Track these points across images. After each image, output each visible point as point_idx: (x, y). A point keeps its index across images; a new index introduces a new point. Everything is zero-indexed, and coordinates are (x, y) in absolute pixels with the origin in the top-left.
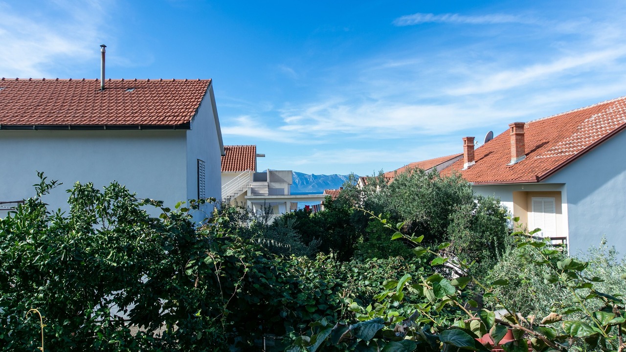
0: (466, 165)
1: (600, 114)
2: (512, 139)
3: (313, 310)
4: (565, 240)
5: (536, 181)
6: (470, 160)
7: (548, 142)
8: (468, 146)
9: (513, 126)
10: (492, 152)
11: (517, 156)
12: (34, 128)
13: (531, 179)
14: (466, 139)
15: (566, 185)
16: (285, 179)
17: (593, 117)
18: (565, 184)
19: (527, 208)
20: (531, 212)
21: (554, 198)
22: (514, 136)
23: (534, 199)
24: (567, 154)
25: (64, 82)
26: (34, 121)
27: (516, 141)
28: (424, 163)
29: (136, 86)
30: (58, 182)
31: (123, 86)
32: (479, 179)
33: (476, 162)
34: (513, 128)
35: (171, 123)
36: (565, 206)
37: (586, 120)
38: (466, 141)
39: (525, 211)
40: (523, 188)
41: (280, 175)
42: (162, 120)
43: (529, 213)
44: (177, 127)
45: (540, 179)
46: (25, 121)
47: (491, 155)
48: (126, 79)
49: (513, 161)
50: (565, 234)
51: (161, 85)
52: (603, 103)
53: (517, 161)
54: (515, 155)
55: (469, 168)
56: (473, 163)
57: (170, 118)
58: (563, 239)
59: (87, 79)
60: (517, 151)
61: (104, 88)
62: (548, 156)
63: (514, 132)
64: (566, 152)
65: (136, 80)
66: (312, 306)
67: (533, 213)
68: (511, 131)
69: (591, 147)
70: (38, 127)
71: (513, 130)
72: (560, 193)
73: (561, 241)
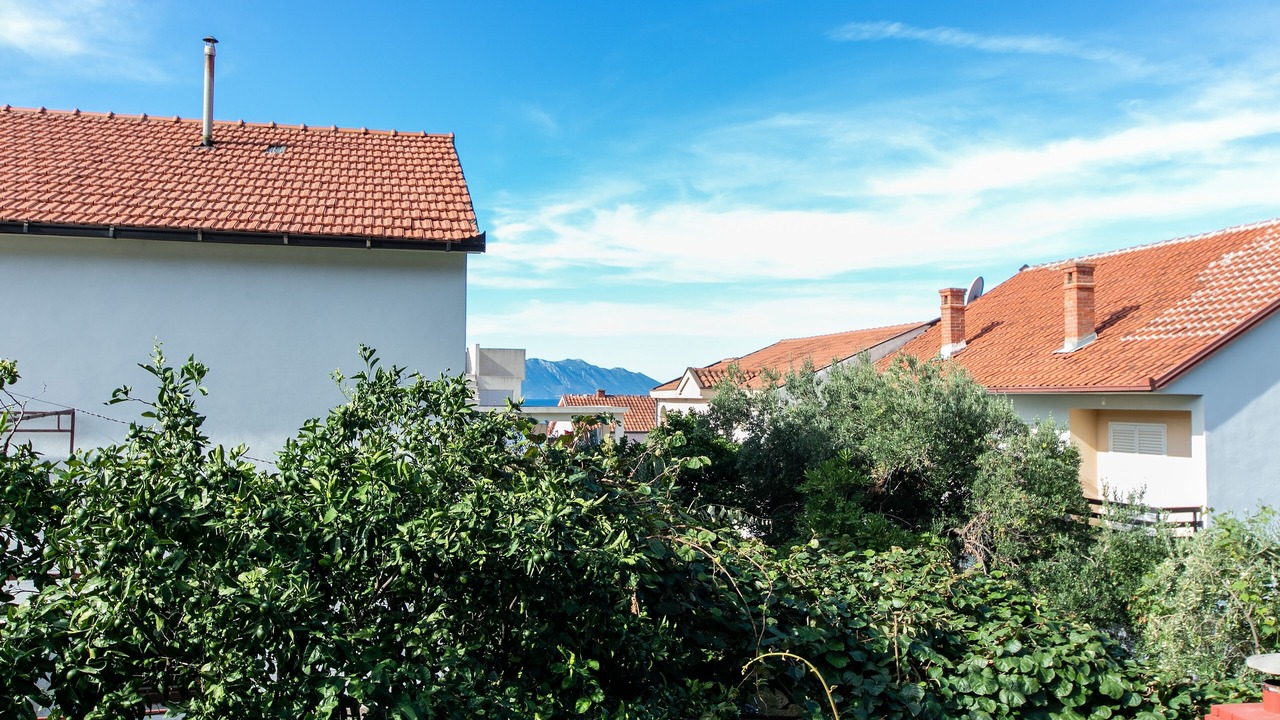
0: (947, 350)
1: (1241, 253)
2: (1067, 298)
3: (842, 663)
4: (1198, 514)
5: (1149, 388)
6: (955, 339)
7: (1138, 307)
8: (952, 308)
9: (1071, 270)
10: (998, 324)
11: (1080, 334)
12: (111, 233)
13: (1134, 384)
14: (948, 293)
15: (1203, 398)
16: (508, 369)
17: (1228, 259)
18: (1198, 397)
19: (1097, 444)
20: (1107, 450)
21: (1165, 425)
22: (1075, 291)
23: (1114, 427)
24: (1200, 333)
25: (100, 122)
27: (1078, 303)
28: (824, 343)
31: (251, 139)
32: (997, 381)
33: (968, 343)
34: (1070, 274)
36: (1199, 442)
37: (1212, 264)
38: (949, 298)
39: (1094, 450)
40: (1103, 403)
41: (498, 359)
43: (1100, 455)
45: (1157, 385)
47: (997, 330)
49: (1069, 346)
50: (1200, 500)
52: (1237, 230)
53: (1079, 344)
54: (1076, 333)
55: (955, 355)
56: (962, 345)
58: (1194, 510)
60: (1079, 323)
61: (210, 143)
62: (1154, 337)
63: (1074, 283)
64: (1195, 329)
66: (840, 654)
67: (1111, 453)
68: (1066, 281)
69: (1252, 321)
70: (122, 232)
71: (1070, 279)
72: (1187, 415)
73: (1192, 514)
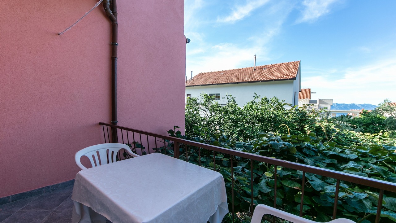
12: (237, 83)
16: (328, 103)
25: (241, 69)
26: (236, 81)
29: (266, 67)
30: (261, 96)
31: (261, 68)
35: (287, 78)
41: (325, 101)
42: (283, 77)
44: (290, 79)
46: (233, 81)
48: (262, 66)
51: (277, 65)
57: (286, 76)
59: (248, 67)
61: (255, 70)
65: (266, 65)
